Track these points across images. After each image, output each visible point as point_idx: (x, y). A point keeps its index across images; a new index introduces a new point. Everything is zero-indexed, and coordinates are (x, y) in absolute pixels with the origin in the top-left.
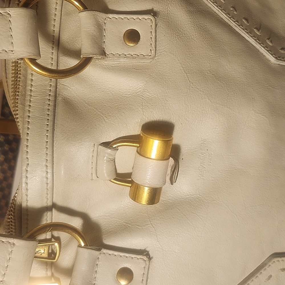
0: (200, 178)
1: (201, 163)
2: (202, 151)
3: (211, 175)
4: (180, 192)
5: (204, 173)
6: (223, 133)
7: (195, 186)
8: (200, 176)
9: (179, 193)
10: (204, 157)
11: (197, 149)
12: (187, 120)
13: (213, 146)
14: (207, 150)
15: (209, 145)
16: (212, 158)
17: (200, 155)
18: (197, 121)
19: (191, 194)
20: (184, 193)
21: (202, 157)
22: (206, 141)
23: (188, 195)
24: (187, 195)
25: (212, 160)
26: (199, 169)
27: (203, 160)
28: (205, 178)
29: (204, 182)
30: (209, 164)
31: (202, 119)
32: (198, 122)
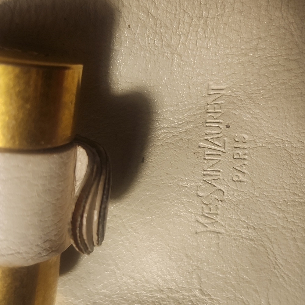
0: (205, 229)
1: (205, 173)
2: (208, 132)
3: (243, 218)
4: (132, 278)
5: (219, 211)
6: (284, 66)
7: (187, 257)
8: (201, 220)
9: (130, 281)
10: (215, 153)
11: (192, 125)
12: (148, 13)
13: (249, 113)
14: (228, 126)
15: (235, 110)
16: (246, 157)
17: (201, 144)
18: (187, 19)
19: (172, 285)
20: (147, 281)
21: (209, 152)
22: (224, 94)
23: (161, 291)
24: (156, 291)
25: (246, 162)
26: (201, 194)
27: (215, 162)
28: (223, 231)
29: (218, 244)
30: (235, 178)
31: (205, 14)
32: (190, 26)
